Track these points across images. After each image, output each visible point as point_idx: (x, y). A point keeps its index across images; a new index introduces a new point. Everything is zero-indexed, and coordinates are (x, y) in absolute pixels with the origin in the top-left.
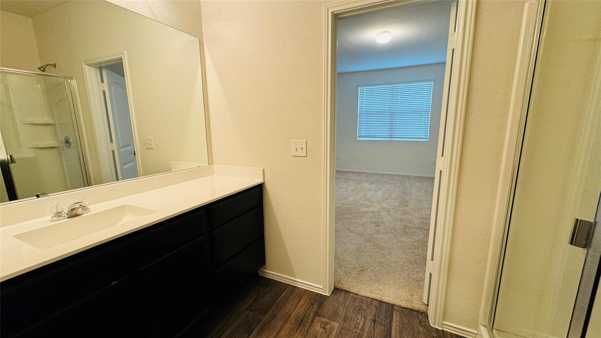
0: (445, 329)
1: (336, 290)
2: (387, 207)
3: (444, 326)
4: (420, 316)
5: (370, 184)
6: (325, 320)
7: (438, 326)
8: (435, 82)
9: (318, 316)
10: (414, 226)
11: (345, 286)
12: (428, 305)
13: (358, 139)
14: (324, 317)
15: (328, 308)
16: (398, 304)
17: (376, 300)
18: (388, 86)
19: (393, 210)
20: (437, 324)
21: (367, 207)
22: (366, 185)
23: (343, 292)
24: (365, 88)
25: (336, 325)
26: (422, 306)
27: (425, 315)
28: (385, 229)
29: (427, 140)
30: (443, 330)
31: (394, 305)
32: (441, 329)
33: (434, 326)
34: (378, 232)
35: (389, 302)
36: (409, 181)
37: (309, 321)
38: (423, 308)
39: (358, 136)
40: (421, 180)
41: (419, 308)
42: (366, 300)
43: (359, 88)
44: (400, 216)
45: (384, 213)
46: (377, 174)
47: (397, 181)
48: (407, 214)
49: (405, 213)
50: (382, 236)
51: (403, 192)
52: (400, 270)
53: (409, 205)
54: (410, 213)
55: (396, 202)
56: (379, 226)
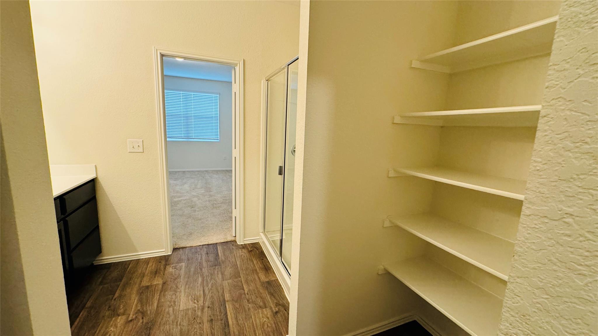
0: (245, 243)
1: (175, 250)
2: (196, 194)
3: (245, 241)
4: (232, 243)
6: (174, 265)
7: (242, 243)
9: (168, 265)
10: (219, 202)
11: (181, 245)
12: (236, 236)
14: (173, 264)
15: (174, 259)
16: (219, 242)
17: (205, 245)
19: (202, 196)
20: (241, 242)
21: (179, 198)
23: (181, 249)
25: (183, 264)
27: (235, 241)
28: (198, 208)
29: (219, 141)
30: (244, 244)
31: (217, 243)
32: (243, 244)
33: (240, 244)
34: (195, 211)
35: (214, 243)
37: (162, 270)
38: (233, 239)
41: (231, 240)
42: (199, 247)
44: (207, 199)
45: (195, 199)
47: (198, 176)
48: (212, 196)
49: (211, 196)
50: (198, 213)
51: (206, 183)
52: (216, 227)
53: (212, 190)
54: (214, 195)
55: (202, 190)
56: (194, 207)
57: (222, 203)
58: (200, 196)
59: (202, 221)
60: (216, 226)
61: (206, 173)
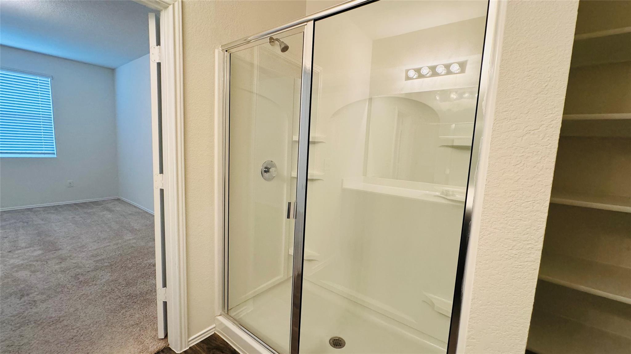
2: (22, 262)
3: (190, 343)
7: (184, 347)
10: (89, 270)
12: (166, 337)
19: (39, 263)
26: (160, 344)
27: (167, 349)
28: (40, 293)
29: (55, 156)
32: (188, 348)
33: (181, 352)
41: (158, 348)
44: (56, 267)
45: (23, 274)
48: (66, 259)
49: (62, 259)
50: (44, 306)
51: (39, 234)
52: (107, 328)
53: (60, 247)
54: (71, 256)
55: (35, 250)
56: (28, 295)
57: (96, 269)
58: (34, 263)
59: (65, 323)
60: (107, 326)
61: (29, 212)
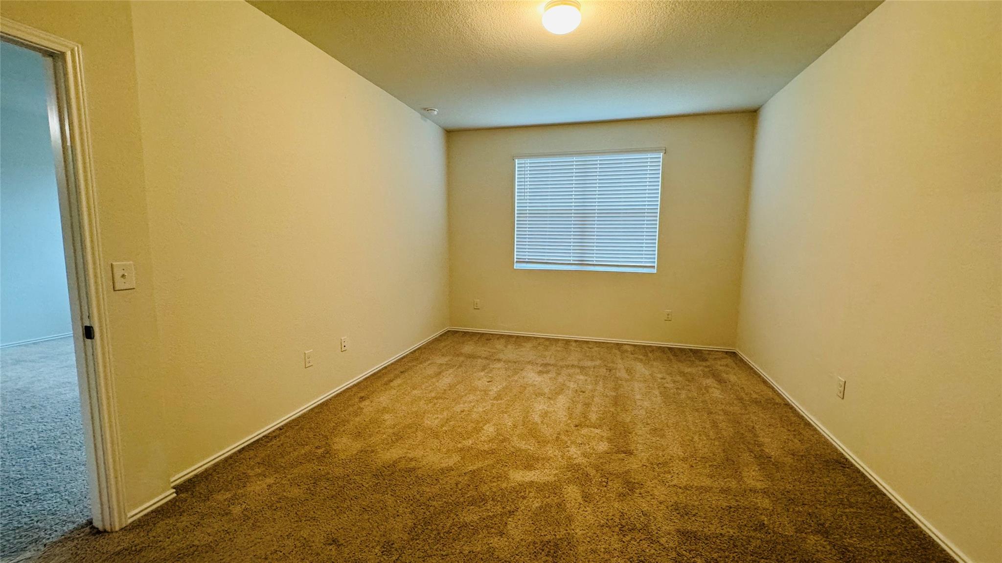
5: (540, 373)
8: (665, 153)
13: (517, 266)
18: (575, 159)
22: (531, 376)
24: (529, 162)
29: (655, 271)
36: (622, 359)
39: (515, 260)
40: (646, 355)
43: (516, 160)
46: (557, 340)
47: (598, 362)
